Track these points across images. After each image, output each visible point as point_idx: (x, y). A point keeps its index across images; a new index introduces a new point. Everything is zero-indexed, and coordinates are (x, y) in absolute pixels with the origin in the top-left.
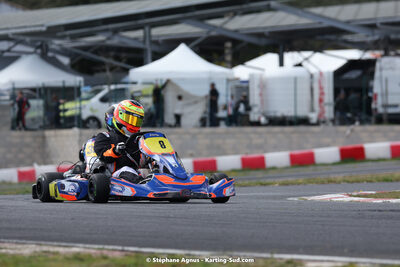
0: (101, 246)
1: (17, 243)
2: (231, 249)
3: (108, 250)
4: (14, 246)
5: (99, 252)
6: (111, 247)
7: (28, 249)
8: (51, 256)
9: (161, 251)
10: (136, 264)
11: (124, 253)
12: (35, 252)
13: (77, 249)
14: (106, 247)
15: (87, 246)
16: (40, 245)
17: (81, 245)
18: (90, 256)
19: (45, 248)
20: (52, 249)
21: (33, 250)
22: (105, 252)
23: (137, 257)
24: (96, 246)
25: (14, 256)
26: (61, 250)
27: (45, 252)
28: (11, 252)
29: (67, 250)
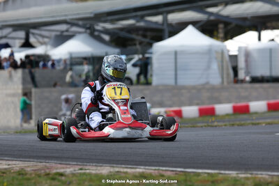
0: (157, 168)
1: (95, 166)
2: (250, 169)
3: (163, 170)
4: (94, 168)
5: (156, 171)
6: (164, 168)
7: (105, 170)
8: (123, 175)
9: (200, 171)
10: (186, 181)
11: (174, 173)
12: (110, 172)
13: (140, 170)
14: (161, 168)
15: (147, 167)
16: (113, 167)
17: (142, 167)
18: (151, 174)
19: (117, 169)
20: (122, 170)
21: (109, 171)
22: (161, 172)
23: (185, 175)
24: (154, 168)
25: (96, 175)
26: (129, 170)
27: (118, 172)
28: (94, 172)
29: (133, 170)
